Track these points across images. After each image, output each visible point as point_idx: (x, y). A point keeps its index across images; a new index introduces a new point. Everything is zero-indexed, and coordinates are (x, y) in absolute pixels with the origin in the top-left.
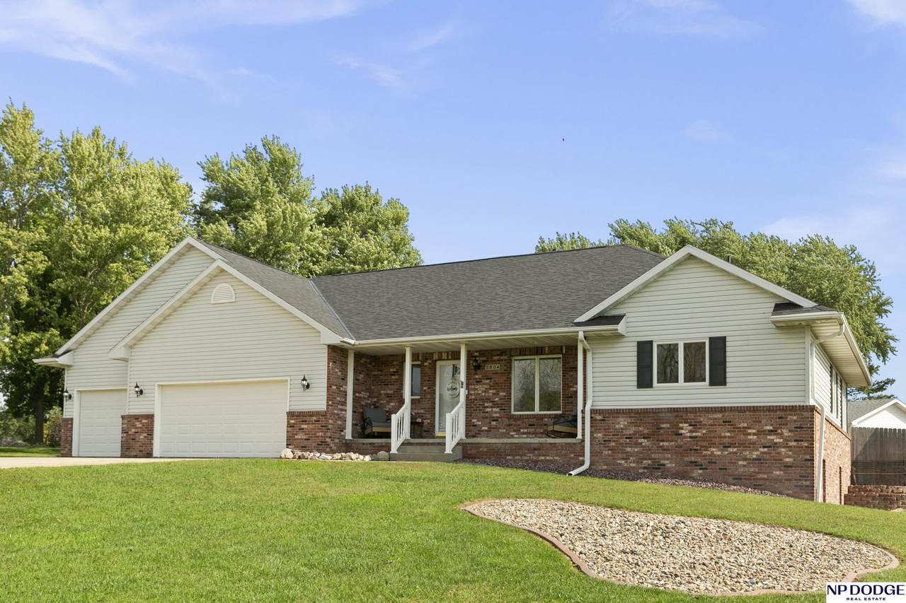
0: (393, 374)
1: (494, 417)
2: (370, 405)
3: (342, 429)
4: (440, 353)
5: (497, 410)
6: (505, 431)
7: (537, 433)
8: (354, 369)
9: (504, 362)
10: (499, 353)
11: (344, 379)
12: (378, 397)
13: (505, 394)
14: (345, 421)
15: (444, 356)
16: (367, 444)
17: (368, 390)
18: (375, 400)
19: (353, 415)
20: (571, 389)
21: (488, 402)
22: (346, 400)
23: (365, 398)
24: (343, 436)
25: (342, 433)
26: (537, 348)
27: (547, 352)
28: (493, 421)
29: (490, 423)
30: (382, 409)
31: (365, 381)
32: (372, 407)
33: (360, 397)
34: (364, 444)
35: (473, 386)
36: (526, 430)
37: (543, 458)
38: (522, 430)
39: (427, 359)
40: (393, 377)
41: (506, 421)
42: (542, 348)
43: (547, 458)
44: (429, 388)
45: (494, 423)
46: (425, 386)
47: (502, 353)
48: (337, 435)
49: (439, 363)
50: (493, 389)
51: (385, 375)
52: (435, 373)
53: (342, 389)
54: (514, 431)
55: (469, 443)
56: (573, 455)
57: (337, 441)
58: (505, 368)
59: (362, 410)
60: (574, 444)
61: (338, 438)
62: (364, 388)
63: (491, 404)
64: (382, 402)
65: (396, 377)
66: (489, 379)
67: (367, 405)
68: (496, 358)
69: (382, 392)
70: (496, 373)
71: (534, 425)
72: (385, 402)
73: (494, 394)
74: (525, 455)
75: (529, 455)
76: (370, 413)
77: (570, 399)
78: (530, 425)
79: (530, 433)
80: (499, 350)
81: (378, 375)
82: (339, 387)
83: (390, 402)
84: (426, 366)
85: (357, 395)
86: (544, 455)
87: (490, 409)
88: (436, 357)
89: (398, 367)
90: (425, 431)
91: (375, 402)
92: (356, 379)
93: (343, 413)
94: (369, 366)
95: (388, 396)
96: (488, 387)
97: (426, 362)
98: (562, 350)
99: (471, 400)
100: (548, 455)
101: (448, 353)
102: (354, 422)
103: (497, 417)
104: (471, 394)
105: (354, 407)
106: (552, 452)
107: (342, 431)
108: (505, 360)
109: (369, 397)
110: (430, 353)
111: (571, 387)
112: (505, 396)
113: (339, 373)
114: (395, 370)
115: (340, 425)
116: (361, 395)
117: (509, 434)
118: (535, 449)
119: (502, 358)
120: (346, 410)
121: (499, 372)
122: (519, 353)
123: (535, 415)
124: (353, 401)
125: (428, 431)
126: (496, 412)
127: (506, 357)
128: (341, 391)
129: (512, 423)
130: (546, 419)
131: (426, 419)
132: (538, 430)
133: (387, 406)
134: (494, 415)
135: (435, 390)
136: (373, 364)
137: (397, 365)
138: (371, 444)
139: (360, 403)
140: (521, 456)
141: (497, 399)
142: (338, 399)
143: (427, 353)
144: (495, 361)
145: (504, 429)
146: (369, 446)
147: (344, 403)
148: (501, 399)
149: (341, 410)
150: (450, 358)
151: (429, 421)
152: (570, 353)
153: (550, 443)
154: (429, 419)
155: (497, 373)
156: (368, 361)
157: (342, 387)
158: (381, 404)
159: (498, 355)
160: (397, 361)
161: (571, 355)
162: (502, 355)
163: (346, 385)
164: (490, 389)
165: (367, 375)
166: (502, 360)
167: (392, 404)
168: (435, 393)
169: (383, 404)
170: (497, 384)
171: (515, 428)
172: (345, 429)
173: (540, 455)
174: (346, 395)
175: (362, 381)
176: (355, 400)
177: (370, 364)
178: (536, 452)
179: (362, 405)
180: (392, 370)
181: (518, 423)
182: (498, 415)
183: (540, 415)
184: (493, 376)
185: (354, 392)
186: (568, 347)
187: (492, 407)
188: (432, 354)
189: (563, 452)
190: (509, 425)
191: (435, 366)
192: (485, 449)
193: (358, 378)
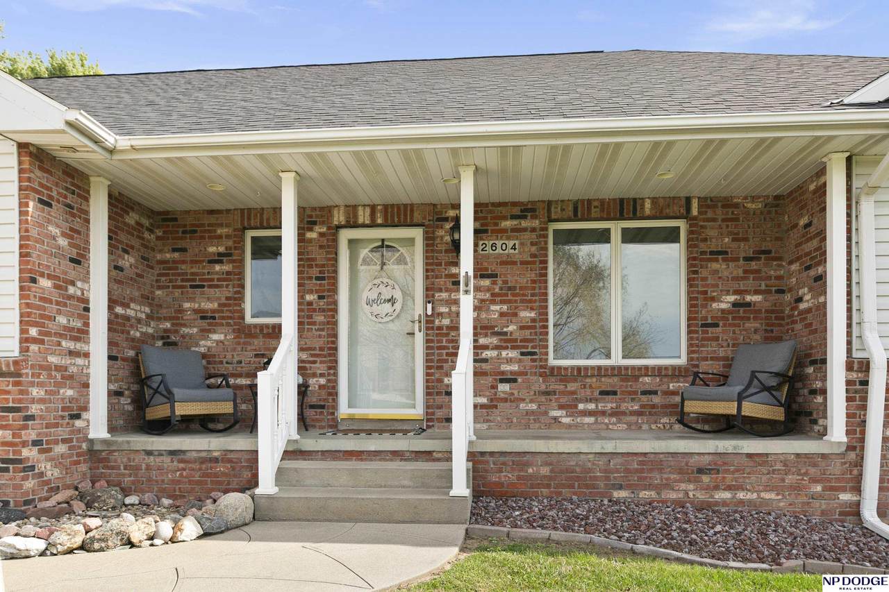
0: (219, 259)
1: (503, 373)
2: (153, 337)
3: (77, 411)
4: (352, 209)
5: (513, 354)
6: (534, 406)
7: (624, 413)
8: (110, 238)
9: (527, 235)
10: (516, 211)
11: (80, 260)
12: (177, 318)
13: (533, 315)
14: (87, 386)
15: (363, 216)
16: (160, 453)
17: (147, 299)
18: (168, 325)
19: (109, 368)
20: (715, 305)
21: (486, 335)
22: (87, 324)
23: (139, 321)
24: (79, 431)
25: (79, 423)
26: (622, 200)
27: (647, 211)
28: (502, 381)
29: (494, 387)
30: (188, 348)
31: (138, 275)
32: (160, 343)
33: (128, 318)
34: (149, 453)
35: (444, 295)
36: (592, 406)
37: (727, 495)
38: (581, 406)
39: (315, 223)
40: (217, 267)
41: (539, 384)
42: (635, 200)
43: (741, 495)
44: (320, 297)
45: (504, 388)
46: (311, 292)
47: (526, 210)
48: (62, 432)
49: (345, 235)
50: (502, 302)
51: (193, 262)
52: (336, 260)
53: (71, 290)
54: (561, 407)
55: (492, 454)
56: (819, 488)
57: (61, 449)
58: (534, 249)
59: (131, 353)
60: (824, 456)
61: (64, 441)
62: (137, 294)
63: (494, 340)
64: (185, 330)
65: (227, 267)
66: (488, 276)
67: (146, 339)
68: (507, 224)
69: (187, 305)
70: (507, 262)
71: (615, 393)
72: (195, 330)
73: (502, 314)
74: (668, 486)
75: (683, 486)
76: (157, 362)
77: (710, 329)
78: (602, 393)
79: (603, 413)
80: (514, 204)
81: (175, 262)
82: (62, 284)
83: (209, 331)
84: (310, 240)
85: (119, 310)
86: (729, 488)
87: (494, 353)
88: (339, 217)
89: (230, 243)
90: (312, 407)
91: (166, 331)
92: (115, 267)
93: (80, 361)
94: (146, 235)
95: (204, 315)
96: (488, 296)
97: (311, 230)
98: (688, 209)
99: (440, 328)
100: (741, 488)
101: (373, 208)
102: (112, 387)
103: (512, 373)
104: (440, 315)
105: (111, 344)
106: (753, 478)
107: (78, 417)
108: (533, 230)
109: (149, 317)
110: (322, 209)
111: (713, 299)
112: (533, 320)
113: (63, 242)
114: (221, 249)
115: (71, 400)
116: (130, 313)
117: (546, 413)
118: (701, 471)
119: (524, 224)
120: (87, 355)
121: (518, 258)
122: (571, 214)
123: (613, 368)
124: (110, 329)
125: (323, 407)
126: (509, 361)
127: (536, 223)
128: (70, 297)
129: (552, 387)
130: (647, 379)
131: (314, 375)
132: (624, 406)
133: (202, 343)
134: (506, 367)
135: (335, 303)
136: (159, 233)
137: (228, 237)
138: (172, 453)
139: (128, 333)
140: (658, 488)
141: (512, 328)
142: (62, 320)
143: (314, 209)
144: (504, 231)
145: (532, 401)
146: (167, 459)
147: (82, 334)
148: (522, 328)
149: (72, 353)
150: (379, 221)
151: (322, 381)
152: (710, 214)
153: (750, 456)
154: (322, 375)
155: (514, 263)
156: (146, 222)
157: (73, 283)
158: (183, 337)
159: (513, 217)
160: (227, 226)
161: (714, 220)
162: (525, 217)
163: (86, 279)
164: (493, 302)
165: (143, 258)
166: (525, 230)
167: (215, 337)
168: (335, 311)
169: (191, 336)
170: (510, 289)
171: (564, 400)
172: (86, 409)
173: (716, 488)
174: (87, 310)
175: (130, 272)
176: (116, 324)
177: (151, 231)
178: (706, 479)
179: (133, 340)
180: (212, 249)
181: (572, 387)
182: (515, 368)
183: (626, 368)
184: (500, 270)
185: (112, 303)
186: (705, 199)
187: (497, 348)
188: (327, 211)
189: (790, 479)
190: (547, 393)
191: (335, 241)
192: (545, 471)
193: (120, 263)
